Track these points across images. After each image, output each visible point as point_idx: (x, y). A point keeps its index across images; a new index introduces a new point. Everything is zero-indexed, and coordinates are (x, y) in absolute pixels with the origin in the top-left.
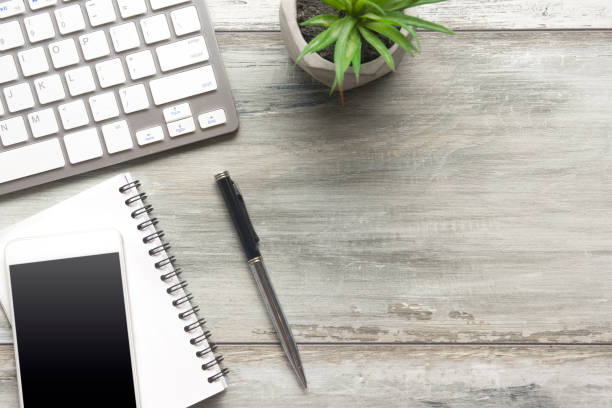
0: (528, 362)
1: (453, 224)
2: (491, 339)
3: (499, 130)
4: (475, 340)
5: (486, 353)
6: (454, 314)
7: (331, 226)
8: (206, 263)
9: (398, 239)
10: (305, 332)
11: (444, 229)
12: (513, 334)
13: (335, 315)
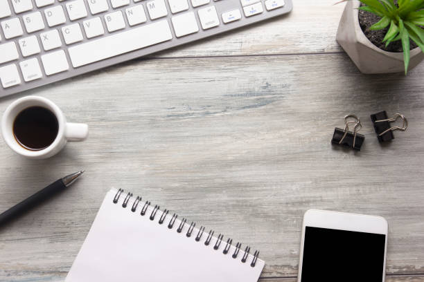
1: (361, 188)
7: (273, 193)
9: (322, 201)
11: (355, 192)
12: (408, 267)
13: (278, 257)
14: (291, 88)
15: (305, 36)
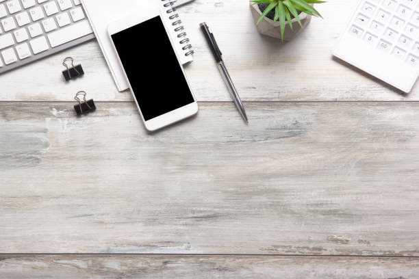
0: (397, 265)
1: (359, 196)
2: (379, 254)
3: (381, 150)
4: (370, 254)
5: (376, 261)
6: (360, 241)
7: (298, 197)
8: (236, 215)
9: (331, 204)
10: (285, 250)
11: (354, 199)
12: (390, 251)
13: (300, 241)
14: (313, 125)
15: (324, 89)
